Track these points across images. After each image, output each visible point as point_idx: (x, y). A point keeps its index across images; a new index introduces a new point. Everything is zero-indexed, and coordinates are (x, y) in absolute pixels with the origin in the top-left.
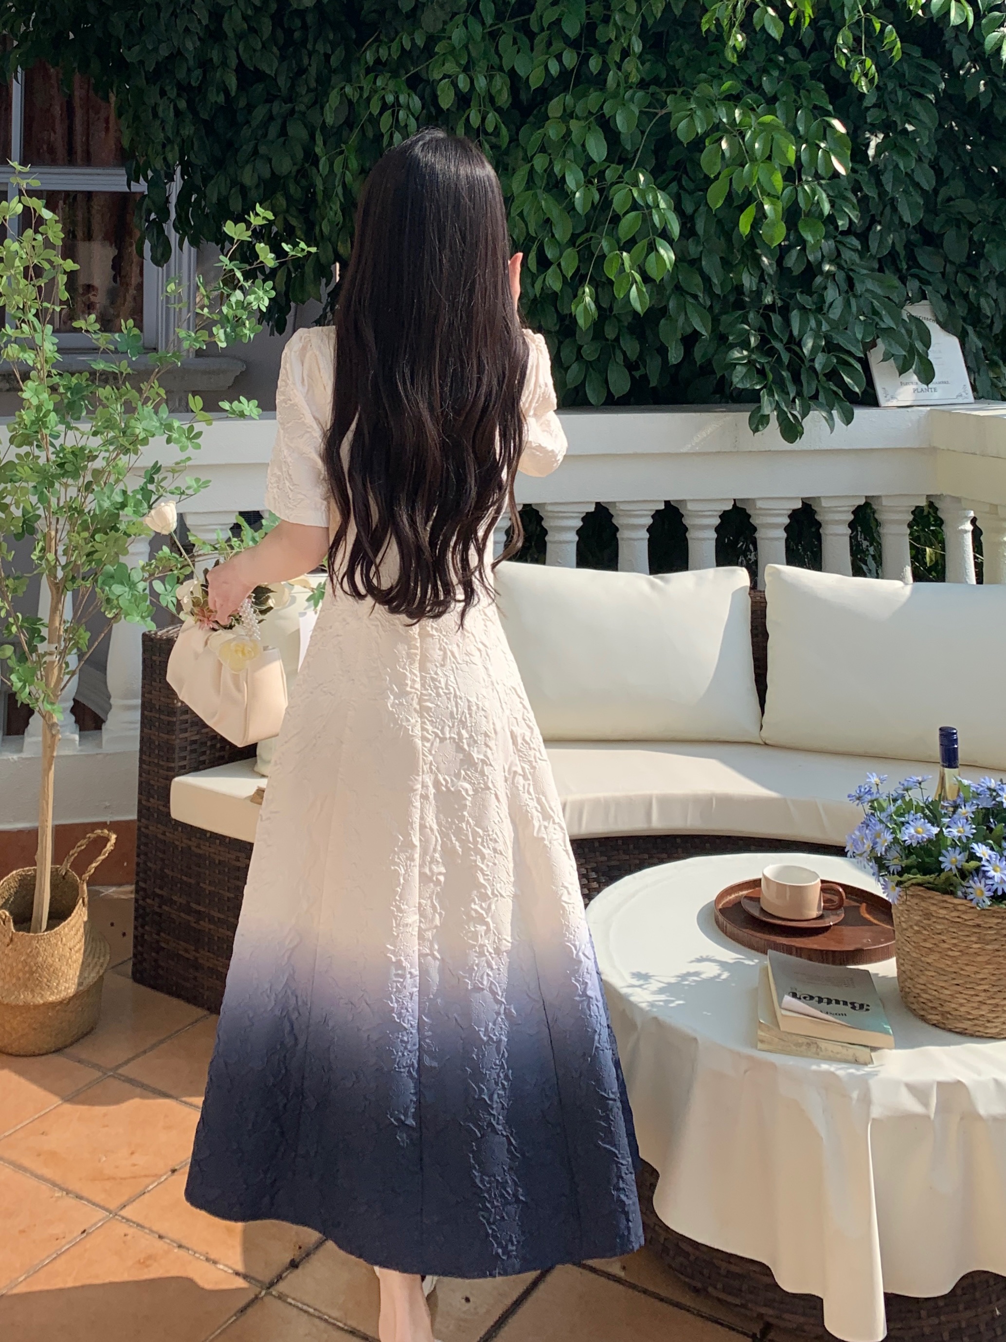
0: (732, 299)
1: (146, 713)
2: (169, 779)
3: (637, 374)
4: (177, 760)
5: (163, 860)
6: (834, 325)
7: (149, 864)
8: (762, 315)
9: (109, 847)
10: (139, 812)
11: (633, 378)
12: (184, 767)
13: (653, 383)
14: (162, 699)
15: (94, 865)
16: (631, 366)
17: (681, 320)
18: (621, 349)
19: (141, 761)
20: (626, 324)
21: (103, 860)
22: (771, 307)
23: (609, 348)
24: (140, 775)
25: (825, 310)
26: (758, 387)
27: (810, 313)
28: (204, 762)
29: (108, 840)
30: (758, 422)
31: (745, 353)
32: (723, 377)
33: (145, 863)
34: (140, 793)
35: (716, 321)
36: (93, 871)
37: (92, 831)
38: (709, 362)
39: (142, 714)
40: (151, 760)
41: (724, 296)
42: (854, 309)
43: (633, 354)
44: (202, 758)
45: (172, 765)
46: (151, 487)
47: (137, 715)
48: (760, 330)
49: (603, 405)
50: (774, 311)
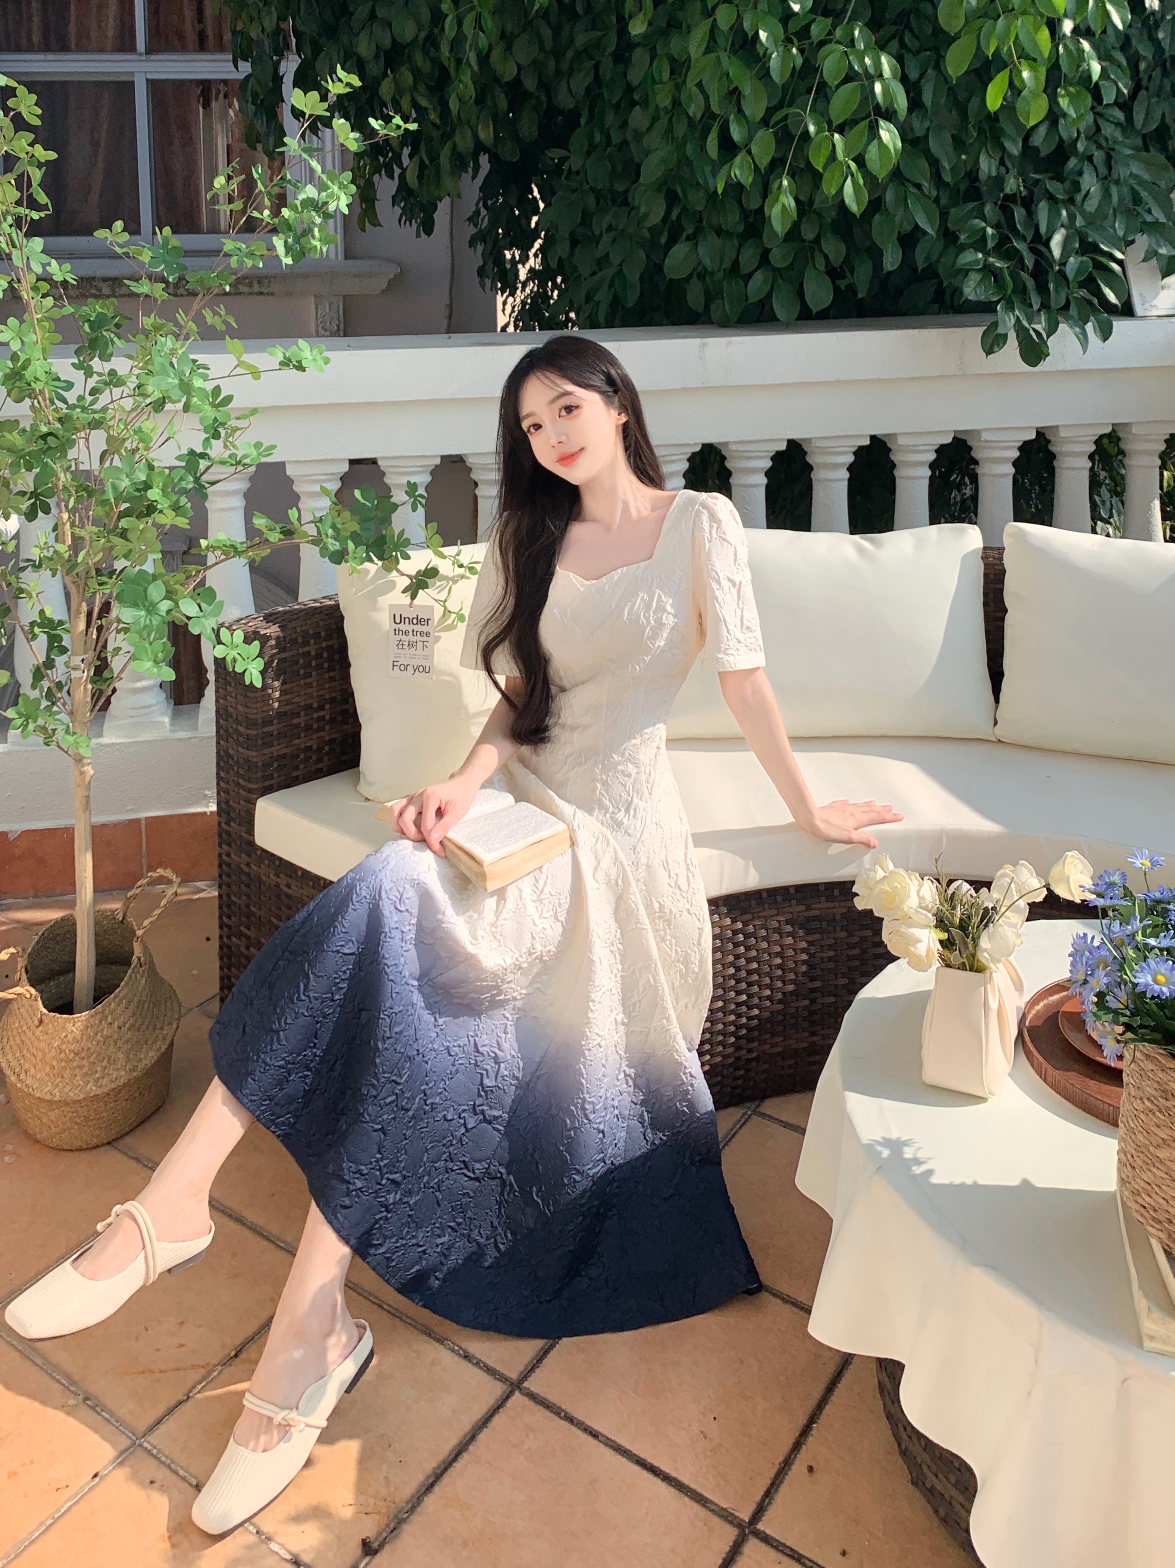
0: (963, 187)
2: (253, 802)
3: (842, 284)
4: (261, 779)
5: (248, 896)
6: (1092, 220)
7: (233, 898)
8: (1001, 207)
11: (836, 288)
12: (271, 784)
13: (862, 295)
16: (834, 273)
17: (900, 214)
18: (821, 251)
19: (219, 778)
20: (829, 220)
22: (1011, 198)
23: (807, 251)
25: (1080, 200)
26: (995, 299)
27: (1061, 205)
28: (297, 778)
30: (993, 342)
31: (980, 255)
32: (952, 286)
33: (229, 899)
35: (944, 215)
38: (934, 266)
39: (219, 724)
40: (229, 777)
41: (955, 184)
42: (1115, 199)
44: (294, 774)
45: (256, 784)
49: (795, 321)
50: (1015, 203)
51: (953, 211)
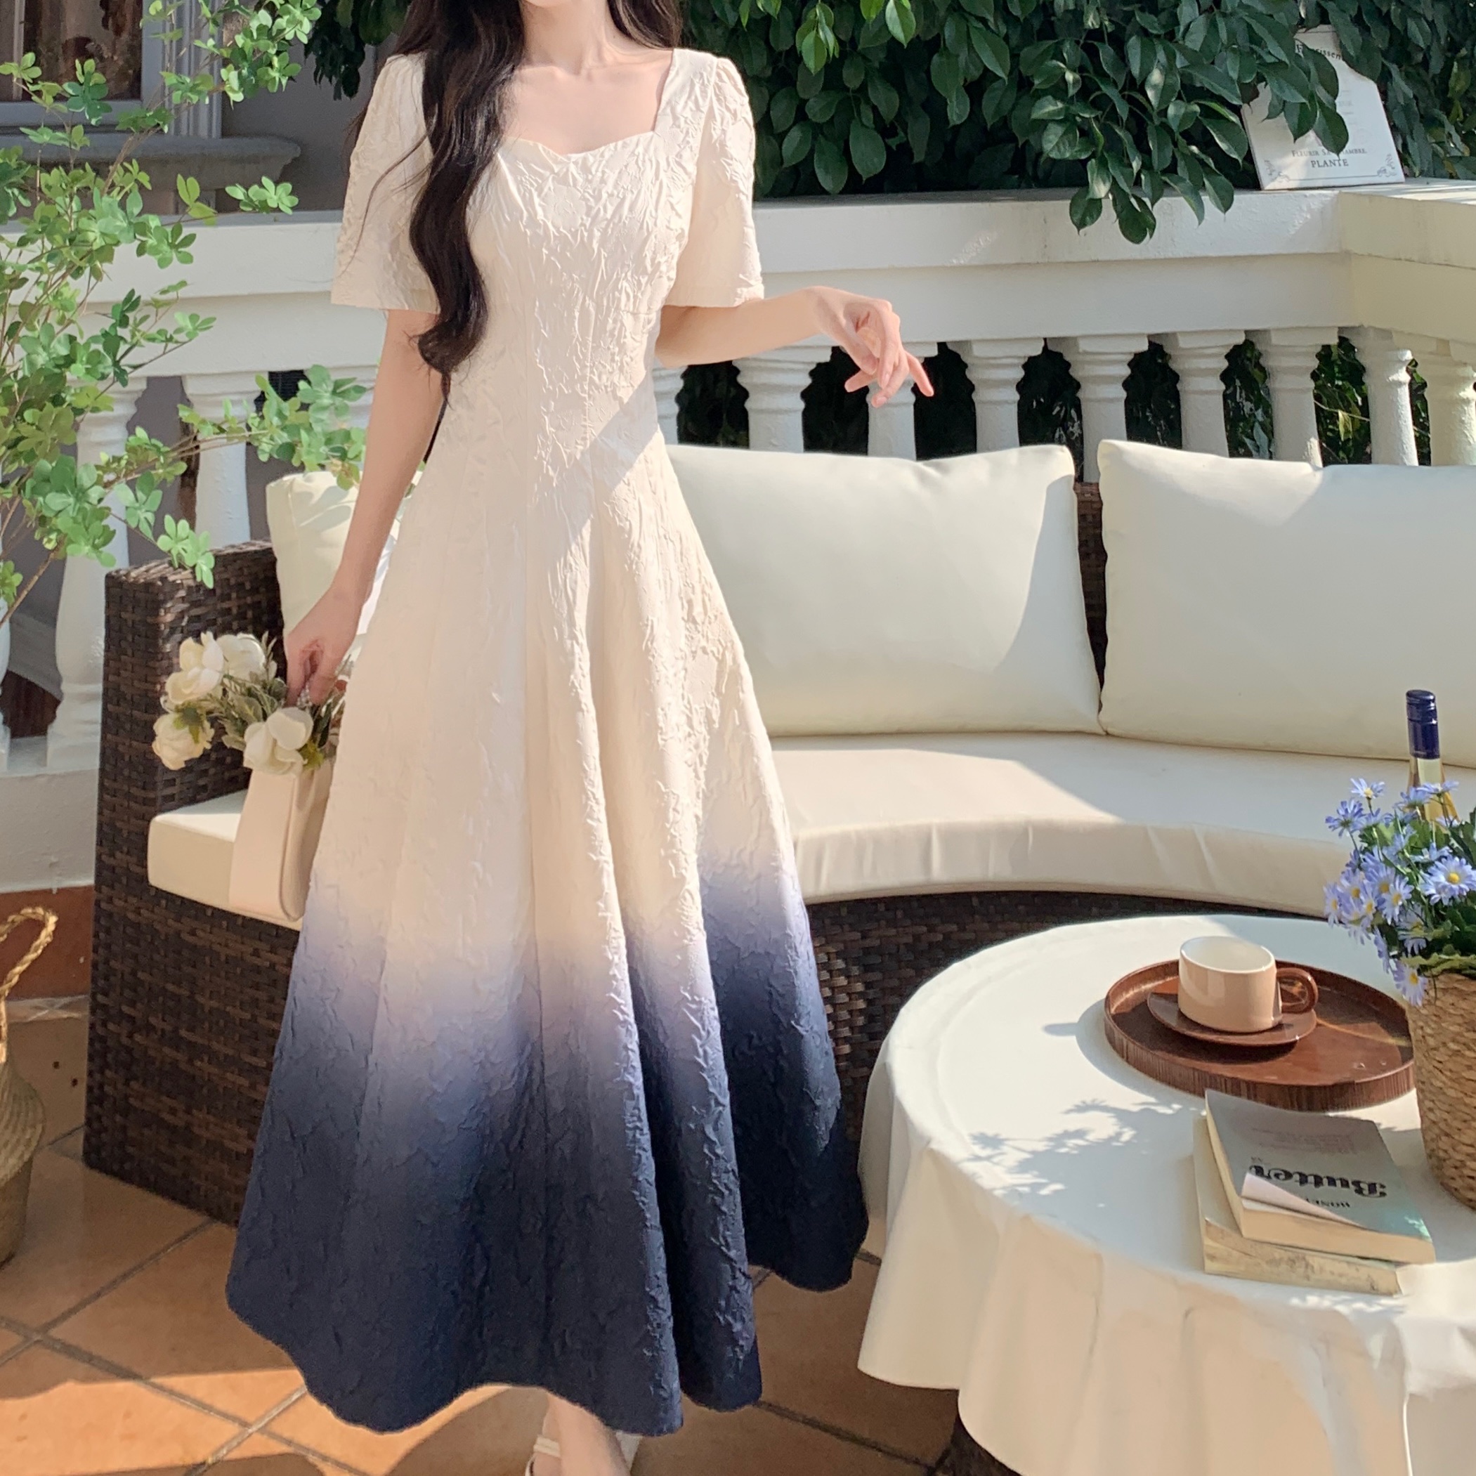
0: (1036, 24)
1: (109, 706)
2: (147, 820)
3: (894, 143)
4: (160, 785)
5: (135, 957)
6: (1195, 59)
7: (112, 963)
8: (1084, 46)
9: (45, 937)
10: (98, 875)
11: (888, 148)
12: (172, 797)
13: (919, 157)
14: (136, 683)
15: (19, 969)
16: (885, 130)
17: (963, 57)
18: (868, 101)
19: (102, 786)
20: (877, 65)
21: (34, 962)
22: (1096, 34)
23: (851, 102)
24: (100, 813)
25: (1179, 36)
26: (1083, 157)
27: (1156, 42)
28: (204, 787)
29: (41, 925)
30: (1086, 213)
31: (1060, 105)
32: (1027, 142)
33: (107, 962)
34: (100, 843)
35: (1015, 57)
36: (15, 979)
37: (18, 911)
38: (1005, 121)
39: (105, 709)
40: (116, 785)
41: (1025, 19)
42: (1223, 35)
43: (889, 112)
44: (201, 782)
45: (152, 795)
46: (121, 332)
47: (95, 712)
48: (1081, 70)
49: (841, 193)
50: (1102, 40)
51: (1025, 52)
